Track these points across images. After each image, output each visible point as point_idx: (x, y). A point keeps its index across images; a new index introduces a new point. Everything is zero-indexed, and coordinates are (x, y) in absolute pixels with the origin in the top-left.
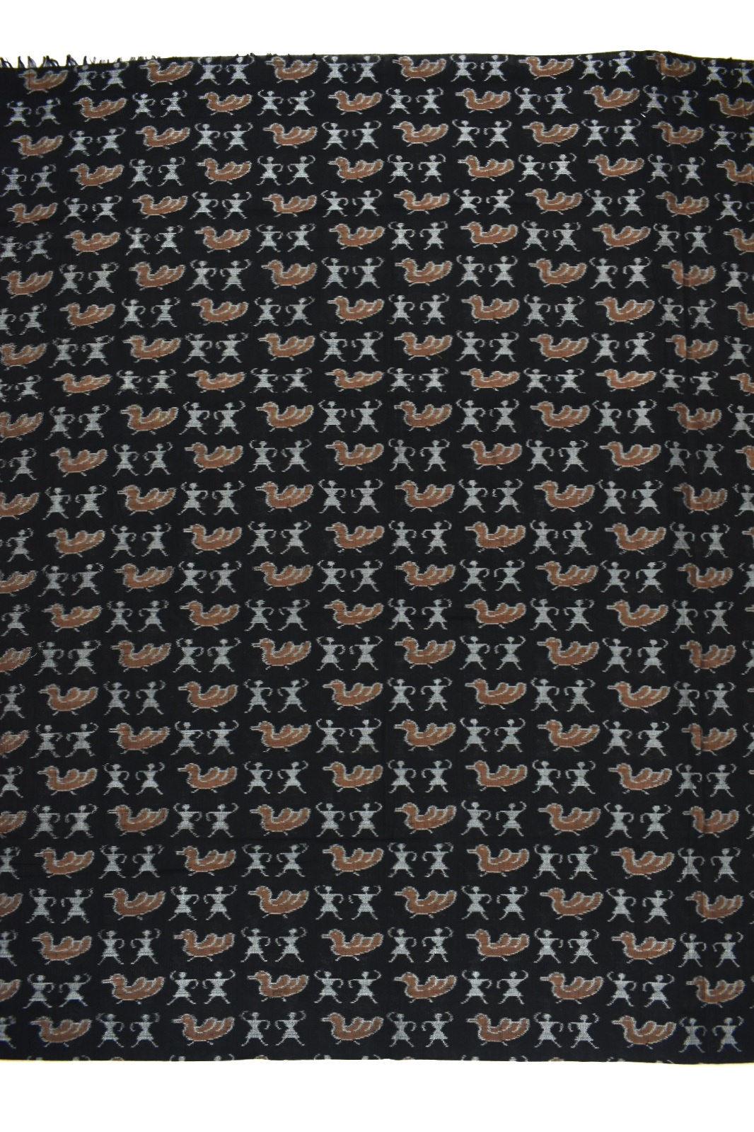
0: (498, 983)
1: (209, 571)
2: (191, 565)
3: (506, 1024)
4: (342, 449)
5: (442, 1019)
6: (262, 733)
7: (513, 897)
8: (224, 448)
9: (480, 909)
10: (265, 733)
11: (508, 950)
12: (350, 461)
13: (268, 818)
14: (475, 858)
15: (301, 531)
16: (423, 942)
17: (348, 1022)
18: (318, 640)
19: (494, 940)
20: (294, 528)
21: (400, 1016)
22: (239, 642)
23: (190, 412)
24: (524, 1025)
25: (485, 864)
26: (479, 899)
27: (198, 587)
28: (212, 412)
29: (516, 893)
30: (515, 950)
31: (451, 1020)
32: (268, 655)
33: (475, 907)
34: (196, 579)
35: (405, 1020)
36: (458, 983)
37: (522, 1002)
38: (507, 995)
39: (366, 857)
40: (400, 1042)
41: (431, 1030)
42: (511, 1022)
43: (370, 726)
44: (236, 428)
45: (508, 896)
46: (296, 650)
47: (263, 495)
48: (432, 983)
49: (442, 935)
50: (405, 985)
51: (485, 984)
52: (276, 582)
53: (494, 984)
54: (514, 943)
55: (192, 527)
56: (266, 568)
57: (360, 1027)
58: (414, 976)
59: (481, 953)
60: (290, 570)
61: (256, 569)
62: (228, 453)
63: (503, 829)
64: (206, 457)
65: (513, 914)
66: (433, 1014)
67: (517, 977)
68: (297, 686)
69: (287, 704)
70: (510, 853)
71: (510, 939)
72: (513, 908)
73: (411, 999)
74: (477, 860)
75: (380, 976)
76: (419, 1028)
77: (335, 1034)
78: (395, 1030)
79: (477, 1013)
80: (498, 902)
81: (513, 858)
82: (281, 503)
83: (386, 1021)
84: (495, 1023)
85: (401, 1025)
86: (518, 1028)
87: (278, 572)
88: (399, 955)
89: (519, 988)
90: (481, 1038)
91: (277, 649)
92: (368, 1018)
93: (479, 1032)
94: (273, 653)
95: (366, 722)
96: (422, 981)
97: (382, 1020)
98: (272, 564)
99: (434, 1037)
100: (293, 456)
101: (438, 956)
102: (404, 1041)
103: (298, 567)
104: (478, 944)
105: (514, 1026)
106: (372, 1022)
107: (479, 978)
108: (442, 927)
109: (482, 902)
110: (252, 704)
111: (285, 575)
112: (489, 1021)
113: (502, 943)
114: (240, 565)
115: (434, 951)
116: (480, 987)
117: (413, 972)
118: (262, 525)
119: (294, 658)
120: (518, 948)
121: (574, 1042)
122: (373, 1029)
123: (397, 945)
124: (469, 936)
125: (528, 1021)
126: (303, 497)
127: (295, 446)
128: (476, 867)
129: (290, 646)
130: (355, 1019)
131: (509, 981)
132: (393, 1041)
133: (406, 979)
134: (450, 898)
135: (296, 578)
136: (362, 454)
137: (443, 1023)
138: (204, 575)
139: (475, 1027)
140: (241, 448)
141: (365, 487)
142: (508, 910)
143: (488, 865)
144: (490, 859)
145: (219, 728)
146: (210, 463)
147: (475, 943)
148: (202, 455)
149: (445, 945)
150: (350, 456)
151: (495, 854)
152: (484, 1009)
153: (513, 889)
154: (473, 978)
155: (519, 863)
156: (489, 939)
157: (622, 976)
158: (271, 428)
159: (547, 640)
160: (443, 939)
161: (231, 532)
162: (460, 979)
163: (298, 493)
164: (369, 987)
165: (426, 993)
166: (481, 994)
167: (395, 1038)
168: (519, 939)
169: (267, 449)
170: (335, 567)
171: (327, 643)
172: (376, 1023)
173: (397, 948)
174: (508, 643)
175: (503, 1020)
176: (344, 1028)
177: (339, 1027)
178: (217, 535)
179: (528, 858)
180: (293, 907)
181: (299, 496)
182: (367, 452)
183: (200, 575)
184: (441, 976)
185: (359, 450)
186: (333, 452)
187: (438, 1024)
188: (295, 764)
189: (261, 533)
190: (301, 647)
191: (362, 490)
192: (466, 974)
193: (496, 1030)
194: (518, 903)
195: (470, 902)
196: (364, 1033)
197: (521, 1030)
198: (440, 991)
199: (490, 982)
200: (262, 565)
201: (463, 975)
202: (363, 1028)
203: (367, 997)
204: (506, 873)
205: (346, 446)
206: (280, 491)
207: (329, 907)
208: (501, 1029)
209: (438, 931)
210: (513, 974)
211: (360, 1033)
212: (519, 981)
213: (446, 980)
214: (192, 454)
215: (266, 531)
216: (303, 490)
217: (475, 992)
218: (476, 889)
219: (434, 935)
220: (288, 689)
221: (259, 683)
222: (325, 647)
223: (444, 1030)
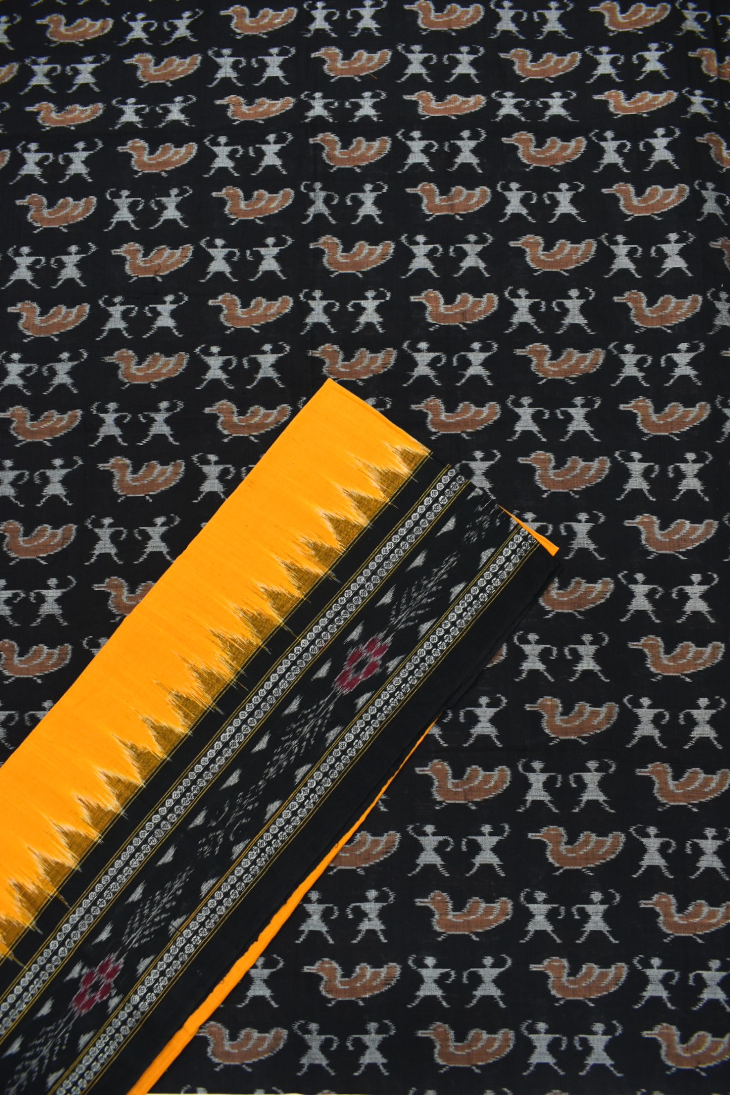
0: (465, 974)
1: (41, 365)
2: (16, 356)
3: (477, 1039)
4: (235, 196)
5: (378, 1032)
6: (109, 594)
7: (487, 841)
8: (70, 199)
9: (436, 860)
10: (114, 593)
11: (479, 922)
12: (246, 213)
14: (428, 780)
15: (174, 306)
16: (349, 911)
17: (233, 1037)
18: (195, 458)
19: (458, 907)
20: (164, 303)
21: (314, 1026)
22: (80, 462)
23: (26, 155)
24: (506, 1040)
25: (442, 789)
26: (435, 844)
27: (25, 386)
28: (56, 156)
29: (491, 834)
30: (490, 922)
31: (392, 1033)
32: (121, 481)
33: (429, 857)
34: (22, 375)
35: (320, 1033)
36: (402, 975)
37: (502, 1005)
38: (479, 993)
40: (313, 1067)
41: (361, 1048)
42: (485, 1036)
44: (89, 174)
45: (479, 839)
46: (163, 473)
47: (122, 260)
48: (363, 976)
49: (377, 900)
50: (321, 978)
51: (445, 976)
53: (459, 976)
54: (488, 912)
55: (19, 305)
56: (121, 358)
57: (251, 1043)
58: (335, 965)
59: (437, 928)
60: (156, 360)
61: (108, 359)
62: (76, 207)
63: (471, 735)
65: (487, 868)
66: (365, 1023)
67: (493, 966)
68: (163, 525)
69: (148, 551)
70: (482, 773)
71: (483, 905)
72: (487, 857)
73: (329, 1001)
74: (432, 784)
75: (281, 965)
76: (342, 1046)
77: (214, 1054)
78: (305, 1048)
79: (431, 1021)
80: (464, 848)
81: (486, 780)
82: (146, 270)
83: (292, 1035)
84: (460, 1037)
85: (315, 1040)
86: (496, 1045)
87: (139, 363)
88: (312, 933)
89: (497, 982)
90: (440, 1061)
91: (135, 471)
92: (264, 1029)
93: (436, 1051)
94: (129, 477)
96: (347, 973)
97: (284, 1033)
98: (131, 352)
99: (366, 1059)
100: (166, 208)
101: (371, 932)
102: (320, 1066)
103: (168, 355)
104: (433, 915)
105: (490, 1042)
106: (270, 1036)
107: (436, 967)
108: (377, 888)
109: (439, 849)
110: (97, 552)
111: (149, 367)
112: (452, 1034)
113: (470, 913)
114: (85, 355)
115: (365, 926)
116: (436, 981)
117: (332, 958)
118: (118, 299)
119: (159, 485)
120: (495, 920)
121: (584, 1066)
122: (271, 1048)
123: (309, 916)
124: (419, 902)
125: (511, 1034)
126: (178, 262)
127: (169, 196)
128: (431, 794)
129: (154, 468)
130: (243, 1032)
131: (481, 971)
132: (302, 1066)
133: (322, 969)
134: (390, 844)
135: (164, 371)
136: (263, 203)
137: (380, 1037)
138: (34, 371)
139: (429, 1044)
140: (94, 199)
141: (267, 246)
142: (479, 860)
143: (449, 790)
144: (450, 783)
145: (48, 587)
146: (50, 221)
147: (428, 913)
148: (38, 211)
149: (382, 915)
150: (247, 206)
151: (458, 774)
152: (444, 1016)
153: (486, 828)
154: (426, 967)
155: (495, 787)
156: (450, 906)
157: (656, 961)
158: (137, 172)
159: (533, 455)
160: (379, 905)
161: (75, 310)
162: (406, 969)
163: (171, 256)
164: (265, 981)
165: (353, 990)
166: (439, 993)
167: (305, 1061)
168: (497, 906)
169: (131, 200)
170: (220, 354)
171: (208, 463)
172: (277, 1038)
173: (309, 921)
174: (474, 459)
175: (472, 1033)
176: (227, 1046)
177: (219, 1044)
178: (54, 316)
179: (509, 779)
181: (173, 260)
182: (271, 200)
183: (29, 370)
184: (377, 964)
185: (260, 198)
186: (222, 202)
187: (372, 1039)
189: (116, 311)
190: (170, 468)
191: (263, 251)
192: (415, 962)
193: (462, 1049)
194: (495, 850)
195: (420, 849)
196: (258, 1054)
197: (501, 1048)
198: (375, 988)
199: (453, 973)
200: (116, 354)
201: (410, 963)
202: (256, 1046)
203: (262, 998)
204: (476, 803)
205: (240, 193)
206: (145, 255)
208: (470, 1046)
209: (372, 894)
210: (488, 961)
211: (250, 1053)
212: (497, 971)
213: (383, 971)
214: (26, 209)
215: (123, 308)
216: (178, 252)
217: (429, 989)
218: (429, 829)
219: (366, 900)
220: (150, 530)
221: (107, 521)
222: (206, 469)
223: (382, 1048)
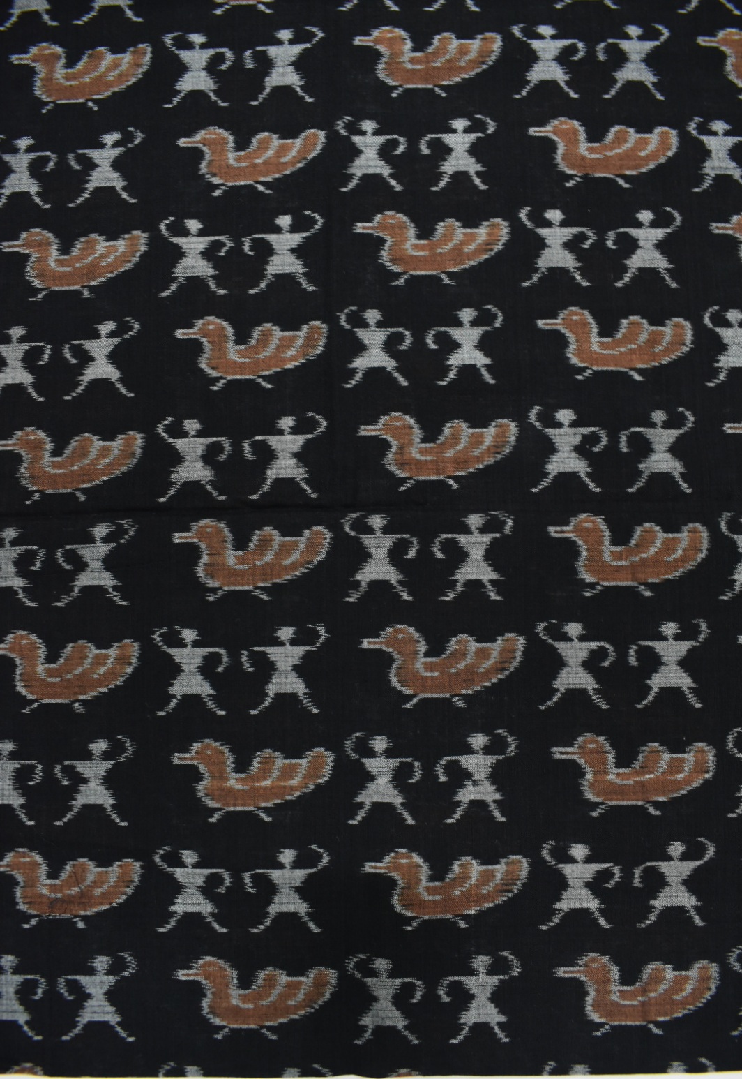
0: (638, 872)
3: (657, 979)
5: (491, 971)
6: (26, 257)
7: (672, 650)
9: (586, 681)
10: (35, 255)
11: (660, 785)
13: (36, 459)
14: (570, 549)
16: (439, 770)
17: (245, 982)
18: (168, 40)
19: (624, 760)
21: (381, 964)
24: (704, 979)
25: (595, 562)
26: (584, 655)
29: (677, 638)
30: (678, 785)
31: (515, 972)
32: (48, 80)
33: (573, 677)
35: (393, 974)
36: (531, 874)
37: (698, 921)
38: (661, 902)
39: (284, 550)
40: (380, 1031)
41: (463, 998)
42: (670, 973)
43: (294, 229)
45: (658, 646)
46: (116, 65)
48: (464, 877)
49: (487, 750)
50: (393, 883)
51: (604, 876)
53: (627, 875)
54: (675, 767)
57: (275, 993)
58: (417, 859)
59: (590, 796)
63: (639, 473)
65: (671, 694)
66: (469, 957)
67: (684, 857)
68: (115, 145)
69: (91, 186)
70: (661, 536)
71: (667, 756)
72: (671, 676)
73: (408, 921)
74: (577, 554)
75: (325, 861)
76: (430, 995)
77: (213, 1011)
78: (369, 1000)
79: (581, 952)
80: (633, 661)
81: (668, 548)
83: (344, 978)
84: (629, 977)
85: (384, 988)
86: (688, 988)
88: (376, 806)
89: (690, 883)
90: (595, 1017)
91: (71, 63)
92: (297, 969)
93: (589, 1000)
94: (60, 72)
95: (285, 221)
96: (439, 873)
97: (332, 975)
99: (471, 1017)
101: (478, 805)
102: (393, 1029)
104: (583, 774)
105: (678, 984)
106: (307, 981)
107: (588, 860)
108: (487, 731)
109: (591, 664)
110: (7, 191)
112: (615, 972)
113: (645, 769)
115: (467, 794)
116: (588, 885)
117: (412, 849)
119: (110, 84)
120: (687, 781)
122: (309, 1001)
123: (371, 778)
124: (559, 753)
125: (714, 969)
128: (575, 571)
129: (100, 57)
130: (262, 974)
131: (664, 867)
132: (363, 1029)
133: (397, 867)
137: (494, 980)
139: (577, 989)
142: (658, 681)
143: (605, 565)
144: (608, 551)
147: (575, 771)
149: (496, 776)
151: (621, 538)
152: (602, 943)
153: (670, 628)
154: (572, 860)
155: (684, 559)
156: (611, 757)
159: (721, 34)
160: (491, 760)
162: (538, 866)
164: (297, 890)
165: (448, 903)
166: (593, 904)
167: (367, 1021)
168: (690, 757)
171: (190, 46)
172: (320, 984)
173: (372, 787)
174: (627, 37)
175: (649, 969)
176: (235, 997)
177: (221, 994)
179: (705, 544)
180: (99, 683)
184: (489, 858)
187: (481, 983)
188: (107, 327)
190: (127, 58)
192: (553, 853)
193: (633, 995)
194: (684, 663)
195: (559, 663)
196: (288, 1010)
197: (696, 992)
198: (486, 898)
199: (617, 871)
201: (546, 855)
202: (284, 997)
203: (294, 916)
204: (651, 586)
207: (190, 683)
208: (644, 991)
209: (478, 740)
210: (677, 848)
211: (275, 1009)
212: (690, 866)
213: (500, 869)
217: (577, 898)
218: (574, 629)
219: (469, 751)
220: (94, 154)
221: (24, 143)
222: (185, 55)
223: (497, 998)
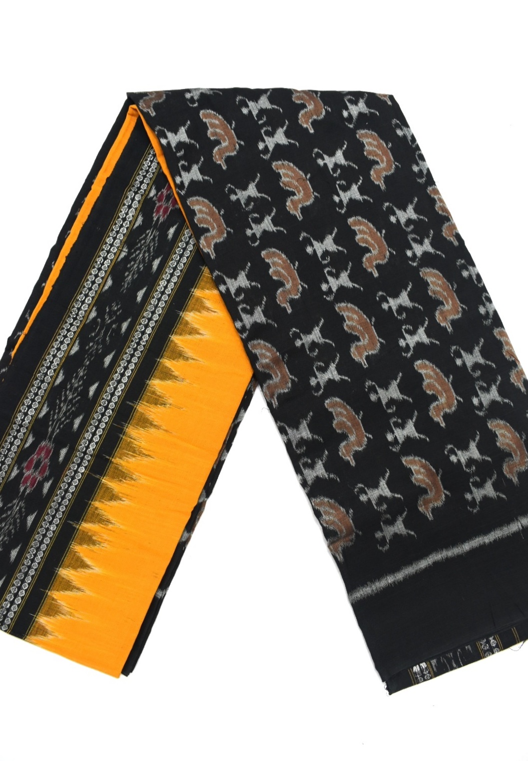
1: (407, 233)
2: (409, 253)
4: (221, 152)
8: (271, 271)
12: (230, 138)
15: (325, 157)
20: (325, 165)
23: (248, 326)
27: (428, 237)
28: (238, 303)
34: (421, 242)
44: (243, 269)
47: (304, 210)
52: (388, 161)
55: (369, 270)
56: (379, 178)
60: (370, 153)
61: (383, 187)
62: (274, 264)
64: (288, 286)
82: (305, 189)
87: (377, 163)
98: (372, 173)
100: (249, 197)
103: (363, 145)
111: (377, 155)
114: (387, 204)
118: (336, 199)
126: (289, 168)
127: (238, 200)
135: (375, 143)
136: (218, 130)
138: (413, 236)
140: (263, 253)
141: (250, 112)
146: (294, 279)
148: (289, 292)
150: (224, 140)
158: (228, 233)
161: (356, 228)
163: (286, 175)
169: (253, 225)
170: (347, 109)
178: (366, 241)
181: (290, 173)
182: (213, 126)
183: (415, 240)
185: (215, 134)
186: (228, 160)
189: (345, 197)
191: (255, 113)
200: (377, 183)
205: (216, 149)
206: (293, 194)
214: (292, 302)
215: (341, 192)
216: (282, 172)
